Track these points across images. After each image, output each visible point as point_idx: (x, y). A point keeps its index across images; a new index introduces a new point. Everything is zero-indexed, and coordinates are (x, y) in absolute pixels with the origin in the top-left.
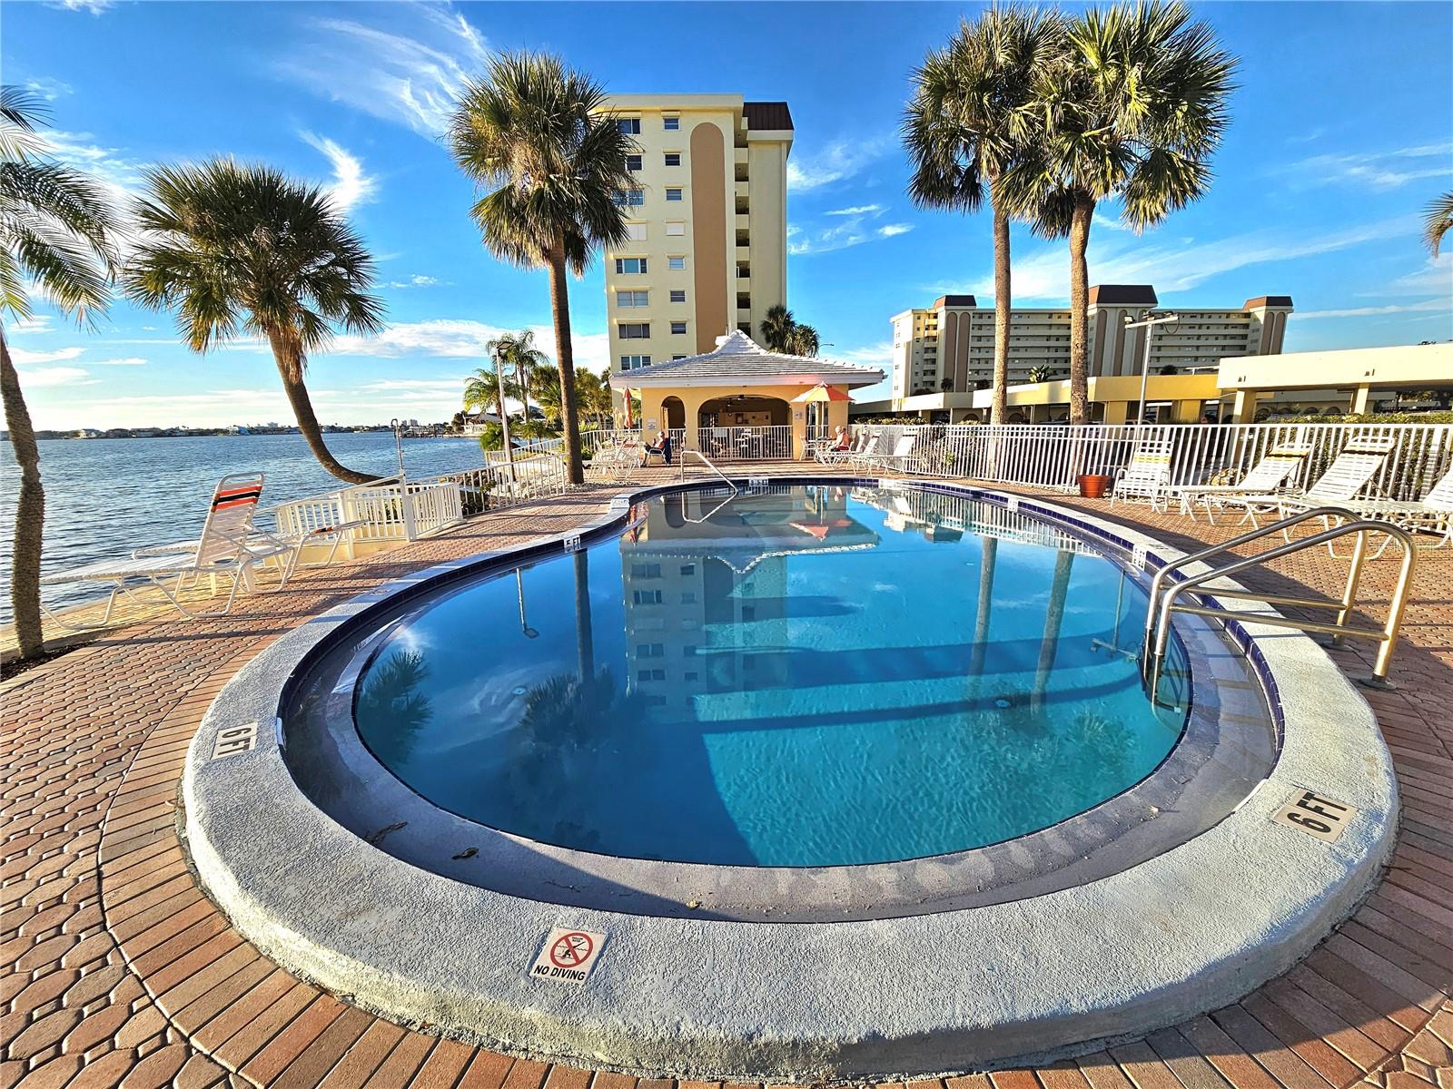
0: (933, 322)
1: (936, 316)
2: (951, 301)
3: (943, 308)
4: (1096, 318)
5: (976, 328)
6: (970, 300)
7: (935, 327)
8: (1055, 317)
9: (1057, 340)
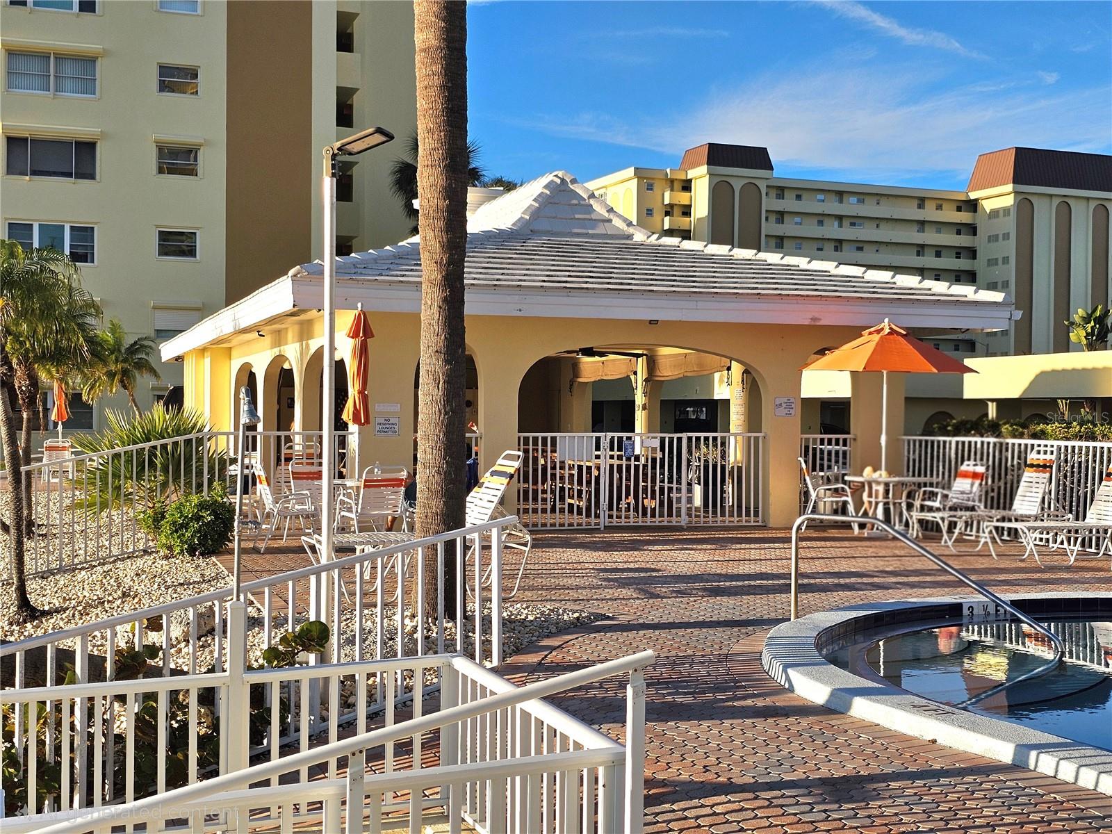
0: (683, 198)
1: (687, 186)
2: (719, 155)
3: (703, 169)
4: (1013, 213)
5: (773, 218)
6: (757, 158)
7: (686, 211)
8: (930, 206)
9: (938, 255)
